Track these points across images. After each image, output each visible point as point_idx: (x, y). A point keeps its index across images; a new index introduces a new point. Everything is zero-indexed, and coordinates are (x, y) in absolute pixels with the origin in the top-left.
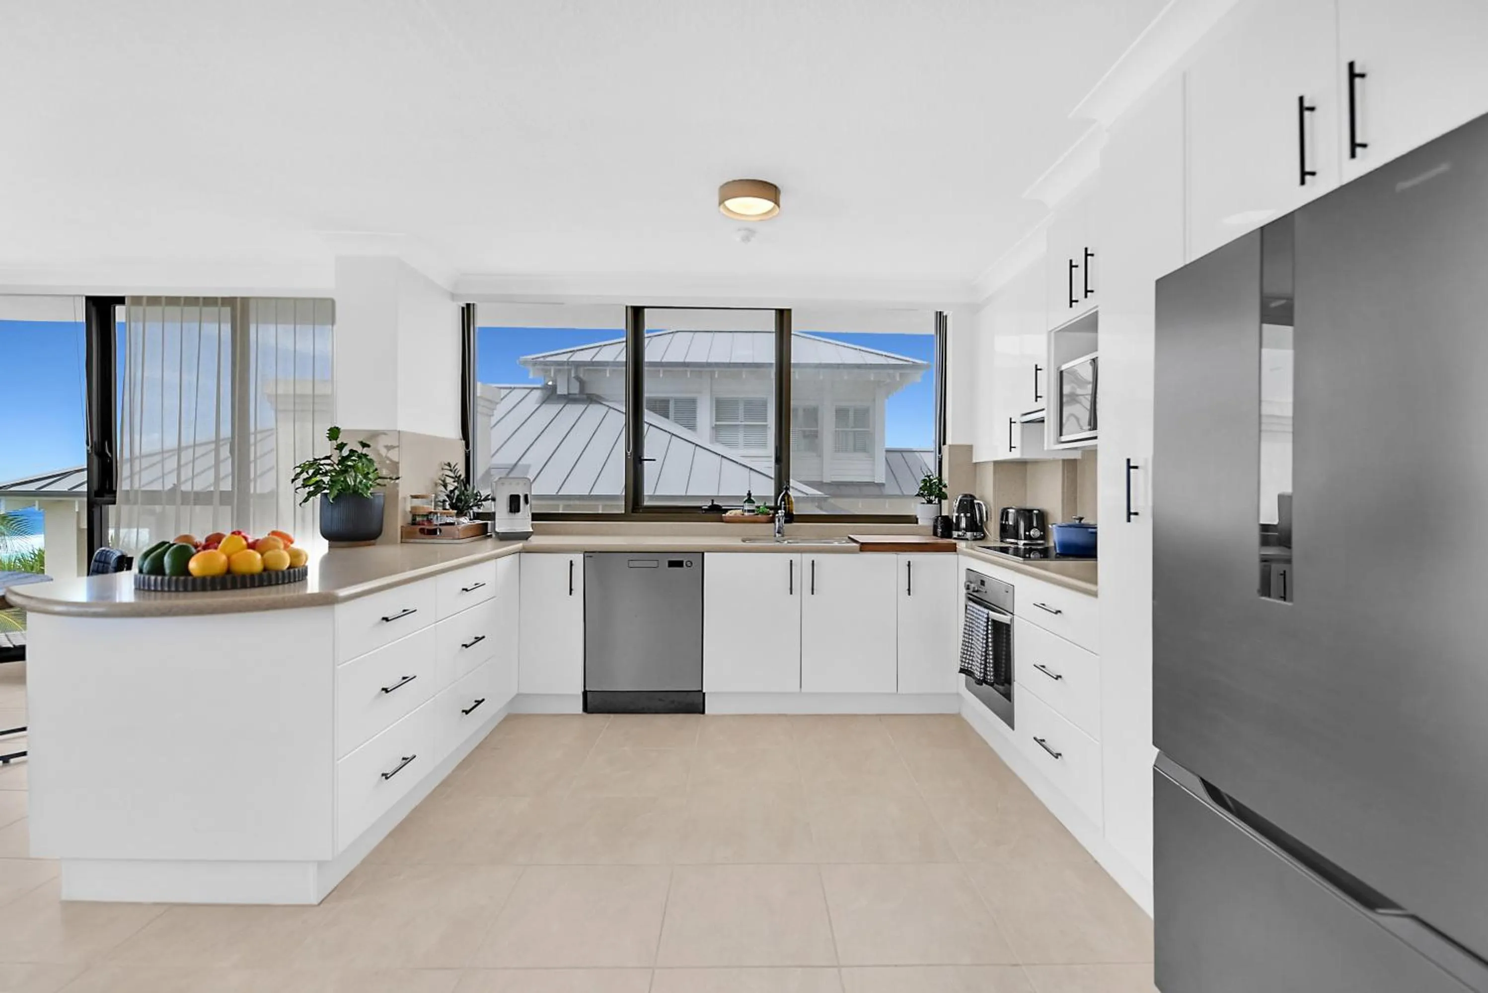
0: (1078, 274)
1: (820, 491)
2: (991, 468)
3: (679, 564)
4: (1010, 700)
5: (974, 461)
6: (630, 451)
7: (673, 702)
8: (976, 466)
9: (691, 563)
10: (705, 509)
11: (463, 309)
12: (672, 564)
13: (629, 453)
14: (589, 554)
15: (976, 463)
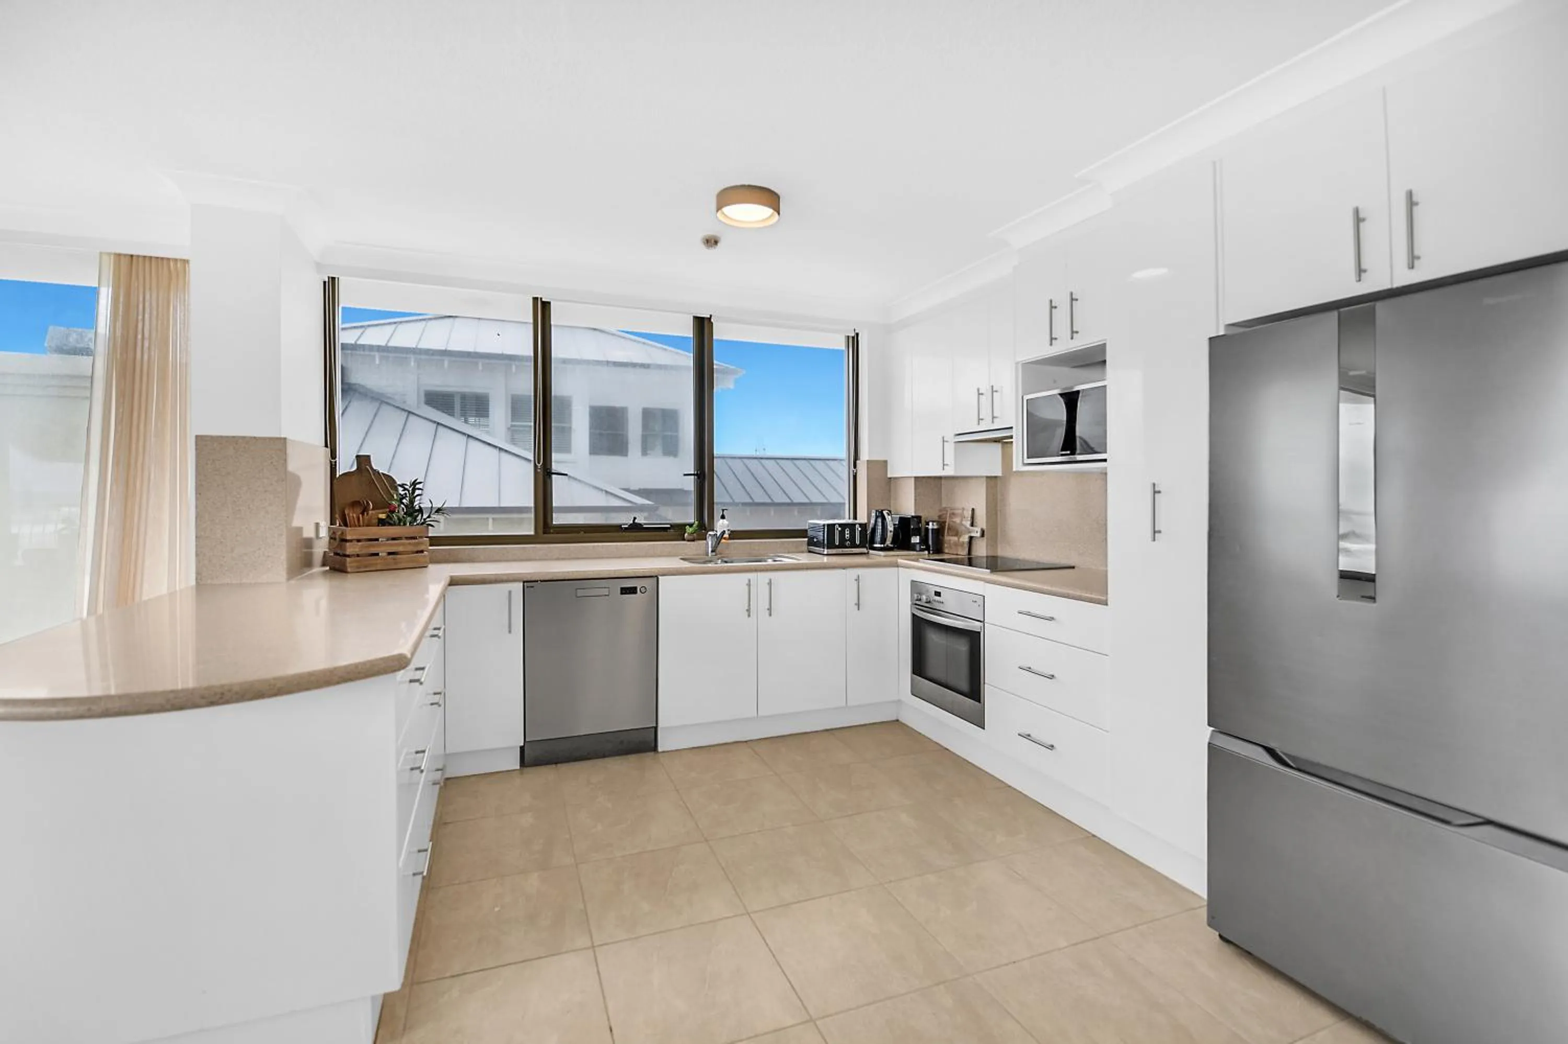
0: (1061, 316)
1: (649, 500)
2: (912, 482)
3: (633, 590)
4: (979, 701)
5: (889, 476)
6: (541, 463)
7: (622, 742)
8: (890, 481)
9: (646, 588)
10: (625, 528)
11: (325, 283)
12: (625, 591)
13: (539, 465)
14: (529, 584)
15: (890, 478)
